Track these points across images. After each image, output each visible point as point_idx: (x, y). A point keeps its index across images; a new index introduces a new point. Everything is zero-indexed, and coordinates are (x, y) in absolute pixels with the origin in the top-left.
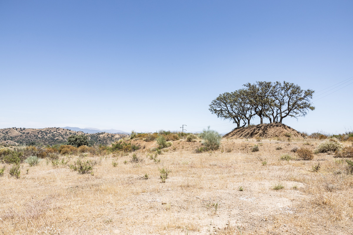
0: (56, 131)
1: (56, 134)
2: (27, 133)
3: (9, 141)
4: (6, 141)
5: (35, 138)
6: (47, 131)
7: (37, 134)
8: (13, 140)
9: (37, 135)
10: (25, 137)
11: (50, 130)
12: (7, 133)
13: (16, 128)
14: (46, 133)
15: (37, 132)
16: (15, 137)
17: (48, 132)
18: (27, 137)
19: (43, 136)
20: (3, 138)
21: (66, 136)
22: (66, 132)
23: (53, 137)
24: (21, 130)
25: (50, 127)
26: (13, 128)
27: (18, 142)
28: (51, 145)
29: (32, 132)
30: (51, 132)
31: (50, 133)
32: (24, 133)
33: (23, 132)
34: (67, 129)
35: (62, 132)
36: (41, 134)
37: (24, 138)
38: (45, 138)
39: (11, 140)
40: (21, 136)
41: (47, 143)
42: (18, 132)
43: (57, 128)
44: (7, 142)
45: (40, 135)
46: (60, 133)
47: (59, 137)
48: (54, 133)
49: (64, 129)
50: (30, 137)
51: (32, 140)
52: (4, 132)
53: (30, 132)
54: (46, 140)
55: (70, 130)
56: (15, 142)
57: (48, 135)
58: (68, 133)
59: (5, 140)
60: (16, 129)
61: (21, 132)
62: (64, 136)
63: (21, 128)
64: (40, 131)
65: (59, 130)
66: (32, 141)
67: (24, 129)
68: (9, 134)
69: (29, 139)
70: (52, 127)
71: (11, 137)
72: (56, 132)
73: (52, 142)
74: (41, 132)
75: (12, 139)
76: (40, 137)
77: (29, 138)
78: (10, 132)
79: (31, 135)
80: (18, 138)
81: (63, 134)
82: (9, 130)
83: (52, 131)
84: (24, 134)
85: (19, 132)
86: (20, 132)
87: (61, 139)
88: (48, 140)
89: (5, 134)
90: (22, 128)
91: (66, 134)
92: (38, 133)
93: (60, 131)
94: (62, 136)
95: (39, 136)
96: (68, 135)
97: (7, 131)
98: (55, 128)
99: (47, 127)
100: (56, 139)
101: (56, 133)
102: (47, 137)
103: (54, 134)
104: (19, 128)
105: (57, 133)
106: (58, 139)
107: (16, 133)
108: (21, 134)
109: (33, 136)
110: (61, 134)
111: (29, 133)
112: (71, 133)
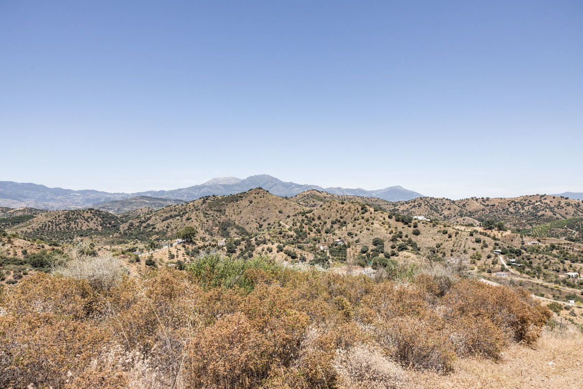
0: (540, 201)
1: (540, 207)
2: (491, 206)
3: (467, 218)
4: (463, 218)
5: (504, 214)
6: (524, 202)
7: (507, 206)
8: (472, 216)
9: (508, 209)
10: (489, 211)
11: (530, 199)
12: (464, 205)
13: (475, 197)
14: (523, 205)
15: (508, 203)
16: (475, 212)
17: (526, 203)
18: (492, 212)
19: (517, 209)
20: (459, 214)
21: (558, 208)
22: (560, 202)
23: (534, 211)
24: (483, 201)
25: (529, 194)
26: (472, 198)
27: (479, 220)
28: (531, 225)
29: (500, 204)
30: (531, 203)
31: (529, 204)
32: (488, 205)
33: (486, 204)
34: (561, 197)
35: (551, 202)
36: (515, 207)
37: (487, 213)
38: (520, 213)
39: (470, 216)
40: (483, 211)
41: (524, 221)
42: (479, 204)
43: (542, 196)
44: (464, 220)
45: (512, 207)
46: (547, 203)
47: (546, 211)
48: (536, 204)
49: (554, 198)
50: (497, 212)
51: (500, 216)
52: (461, 205)
53: (497, 204)
54: (522, 216)
55: (567, 198)
56: (475, 219)
57: (526, 208)
58: (563, 204)
59: (461, 216)
60: (477, 200)
61: (484, 203)
62: (556, 210)
63: (483, 198)
64: (512, 201)
65: (545, 199)
66: (499, 218)
67: (488, 199)
68: (467, 207)
69: (495, 215)
70: (532, 195)
71: (470, 212)
72: (539, 203)
73: (532, 219)
74: (513, 203)
75: (471, 214)
76: (513, 211)
77: (495, 213)
78: (468, 205)
79: (498, 208)
80: (480, 213)
81: (553, 206)
82: (467, 201)
83: (533, 201)
84: (488, 207)
85: (481, 203)
86: (483, 205)
87: (550, 215)
88: (526, 217)
89: (461, 207)
90: (485, 198)
91: (559, 205)
92: (509, 205)
93: (548, 201)
94: (551, 209)
95: (511, 210)
96: (563, 208)
97: (464, 203)
98: (537, 195)
99: (524, 195)
100: (539, 214)
101: (539, 205)
102: (523, 211)
103: (537, 206)
104: (481, 198)
105: (542, 205)
106: (543, 215)
107: (476, 206)
108: (484, 207)
109: (501, 209)
110: (549, 205)
111: (494, 205)
112: (569, 203)
